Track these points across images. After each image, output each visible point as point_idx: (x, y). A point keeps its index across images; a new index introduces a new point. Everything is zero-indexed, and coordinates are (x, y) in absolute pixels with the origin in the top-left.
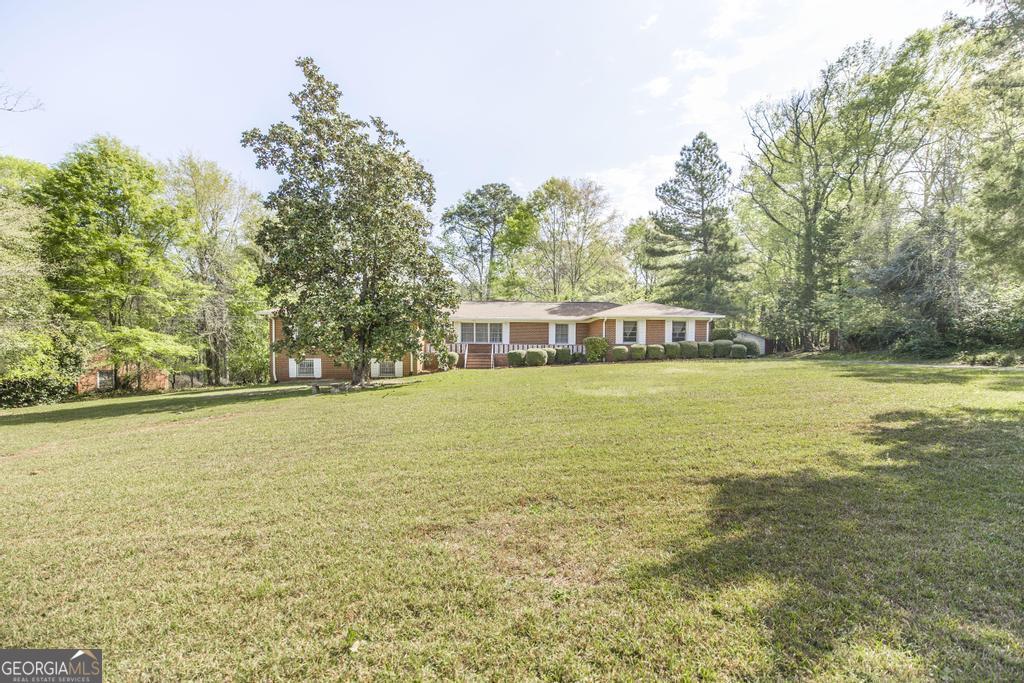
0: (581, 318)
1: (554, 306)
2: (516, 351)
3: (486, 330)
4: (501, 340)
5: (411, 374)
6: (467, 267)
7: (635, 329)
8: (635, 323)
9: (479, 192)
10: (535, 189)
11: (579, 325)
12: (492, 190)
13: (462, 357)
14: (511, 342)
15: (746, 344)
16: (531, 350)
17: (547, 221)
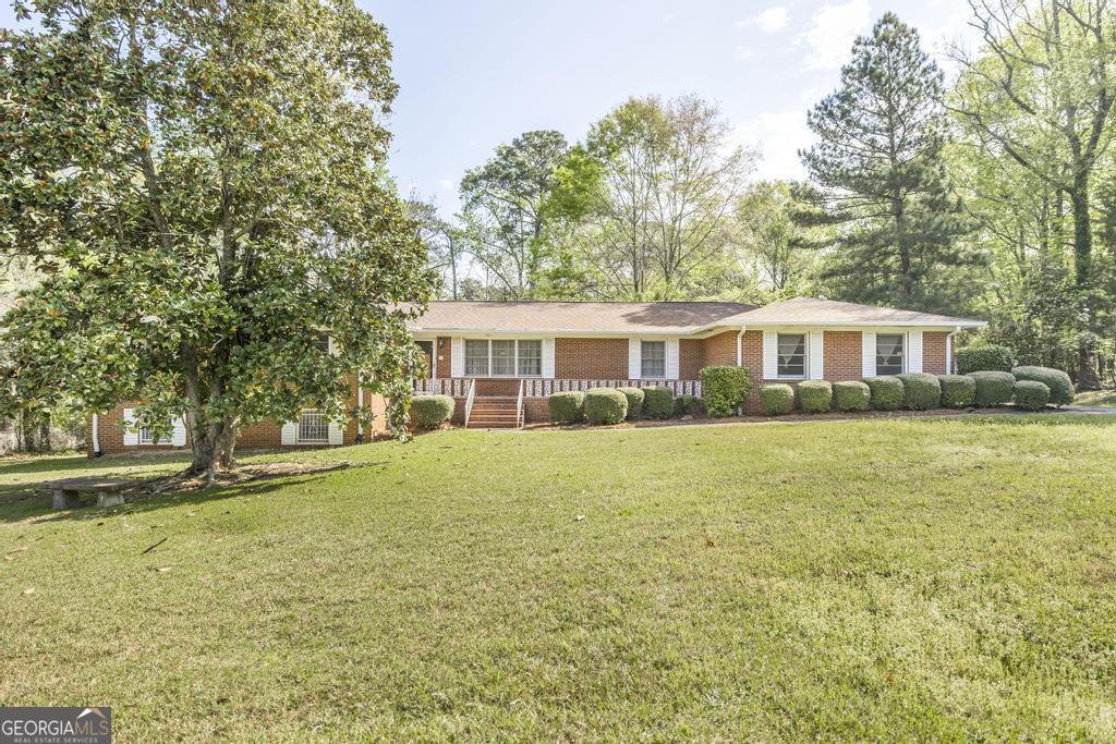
0: (690, 330)
1: (637, 309)
2: (567, 393)
3: (512, 353)
4: (539, 372)
5: (359, 440)
6: (499, 259)
7: (801, 350)
8: (802, 338)
9: (516, 142)
10: (602, 117)
11: (685, 343)
12: (537, 141)
13: (460, 404)
14: (557, 376)
15: (1047, 381)
16: (595, 391)
17: (621, 170)
